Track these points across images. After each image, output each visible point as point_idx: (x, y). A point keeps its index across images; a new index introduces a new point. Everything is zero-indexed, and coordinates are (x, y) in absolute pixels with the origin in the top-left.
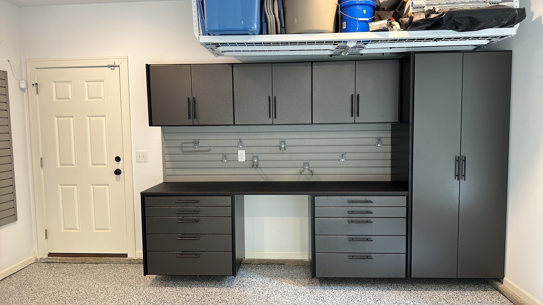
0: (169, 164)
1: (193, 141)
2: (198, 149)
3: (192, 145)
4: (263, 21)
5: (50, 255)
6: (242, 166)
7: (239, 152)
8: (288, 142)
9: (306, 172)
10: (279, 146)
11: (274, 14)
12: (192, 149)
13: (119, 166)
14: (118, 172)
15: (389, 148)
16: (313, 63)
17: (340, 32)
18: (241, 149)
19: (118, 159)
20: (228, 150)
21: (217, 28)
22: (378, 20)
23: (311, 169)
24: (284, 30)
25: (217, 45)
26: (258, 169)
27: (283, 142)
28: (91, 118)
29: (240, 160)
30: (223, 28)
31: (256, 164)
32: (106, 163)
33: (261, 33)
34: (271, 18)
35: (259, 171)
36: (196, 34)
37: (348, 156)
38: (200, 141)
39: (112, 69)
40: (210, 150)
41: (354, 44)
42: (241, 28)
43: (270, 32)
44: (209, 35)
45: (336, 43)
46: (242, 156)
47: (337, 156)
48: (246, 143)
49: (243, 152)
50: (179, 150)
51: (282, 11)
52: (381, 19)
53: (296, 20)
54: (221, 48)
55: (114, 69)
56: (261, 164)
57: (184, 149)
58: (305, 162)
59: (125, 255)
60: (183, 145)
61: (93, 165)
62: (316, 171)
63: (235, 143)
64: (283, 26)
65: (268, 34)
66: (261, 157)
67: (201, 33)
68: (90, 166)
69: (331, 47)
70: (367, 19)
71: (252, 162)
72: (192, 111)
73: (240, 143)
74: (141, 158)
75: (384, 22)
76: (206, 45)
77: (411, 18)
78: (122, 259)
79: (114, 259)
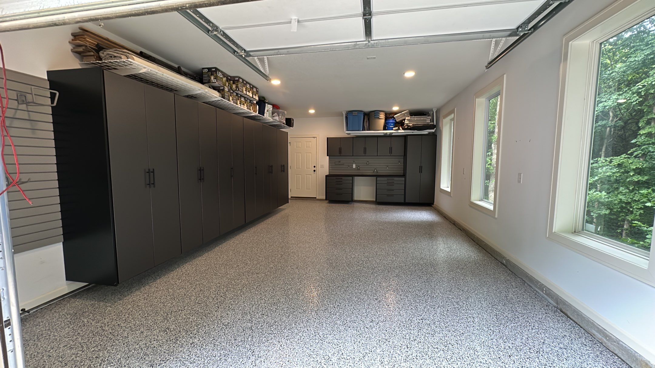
0: (331, 169)
1: (339, 161)
2: (340, 164)
4: (363, 127)
5: (291, 197)
6: (354, 170)
7: (354, 165)
8: (369, 162)
9: (375, 172)
11: (367, 125)
12: (338, 164)
13: (315, 169)
14: (314, 171)
15: (403, 164)
16: (378, 137)
19: (315, 167)
20: (349, 164)
21: (351, 129)
23: (377, 171)
24: (369, 130)
25: (350, 133)
27: (368, 162)
28: (306, 154)
29: (354, 167)
32: (310, 168)
33: (363, 130)
34: (366, 127)
35: (360, 172)
37: (389, 167)
38: (341, 161)
39: (314, 138)
40: (344, 164)
41: (389, 133)
42: (357, 130)
43: (365, 130)
44: (348, 131)
46: (354, 166)
47: (386, 167)
50: (334, 164)
51: (369, 124)
53: (373, 127)
56: (360, 169)
57: (336, 164)
58: (375, 168)
59: (316, 198)
60: (336, 162)
61: (307, 168)
62: (379, 171)
63: (352, 162)
64: (369, 128)
66: (360, 166)
67: (345, 130)
69: (383, 134)
70: (393, 127)
71: (358, 168)
72: (340, 152)
73: (354, 162)
74: (322, 166)
75: (397, 128)
76: (347, 133)
77: (404, 127)
78: (315, 199)
79: (312, 199)
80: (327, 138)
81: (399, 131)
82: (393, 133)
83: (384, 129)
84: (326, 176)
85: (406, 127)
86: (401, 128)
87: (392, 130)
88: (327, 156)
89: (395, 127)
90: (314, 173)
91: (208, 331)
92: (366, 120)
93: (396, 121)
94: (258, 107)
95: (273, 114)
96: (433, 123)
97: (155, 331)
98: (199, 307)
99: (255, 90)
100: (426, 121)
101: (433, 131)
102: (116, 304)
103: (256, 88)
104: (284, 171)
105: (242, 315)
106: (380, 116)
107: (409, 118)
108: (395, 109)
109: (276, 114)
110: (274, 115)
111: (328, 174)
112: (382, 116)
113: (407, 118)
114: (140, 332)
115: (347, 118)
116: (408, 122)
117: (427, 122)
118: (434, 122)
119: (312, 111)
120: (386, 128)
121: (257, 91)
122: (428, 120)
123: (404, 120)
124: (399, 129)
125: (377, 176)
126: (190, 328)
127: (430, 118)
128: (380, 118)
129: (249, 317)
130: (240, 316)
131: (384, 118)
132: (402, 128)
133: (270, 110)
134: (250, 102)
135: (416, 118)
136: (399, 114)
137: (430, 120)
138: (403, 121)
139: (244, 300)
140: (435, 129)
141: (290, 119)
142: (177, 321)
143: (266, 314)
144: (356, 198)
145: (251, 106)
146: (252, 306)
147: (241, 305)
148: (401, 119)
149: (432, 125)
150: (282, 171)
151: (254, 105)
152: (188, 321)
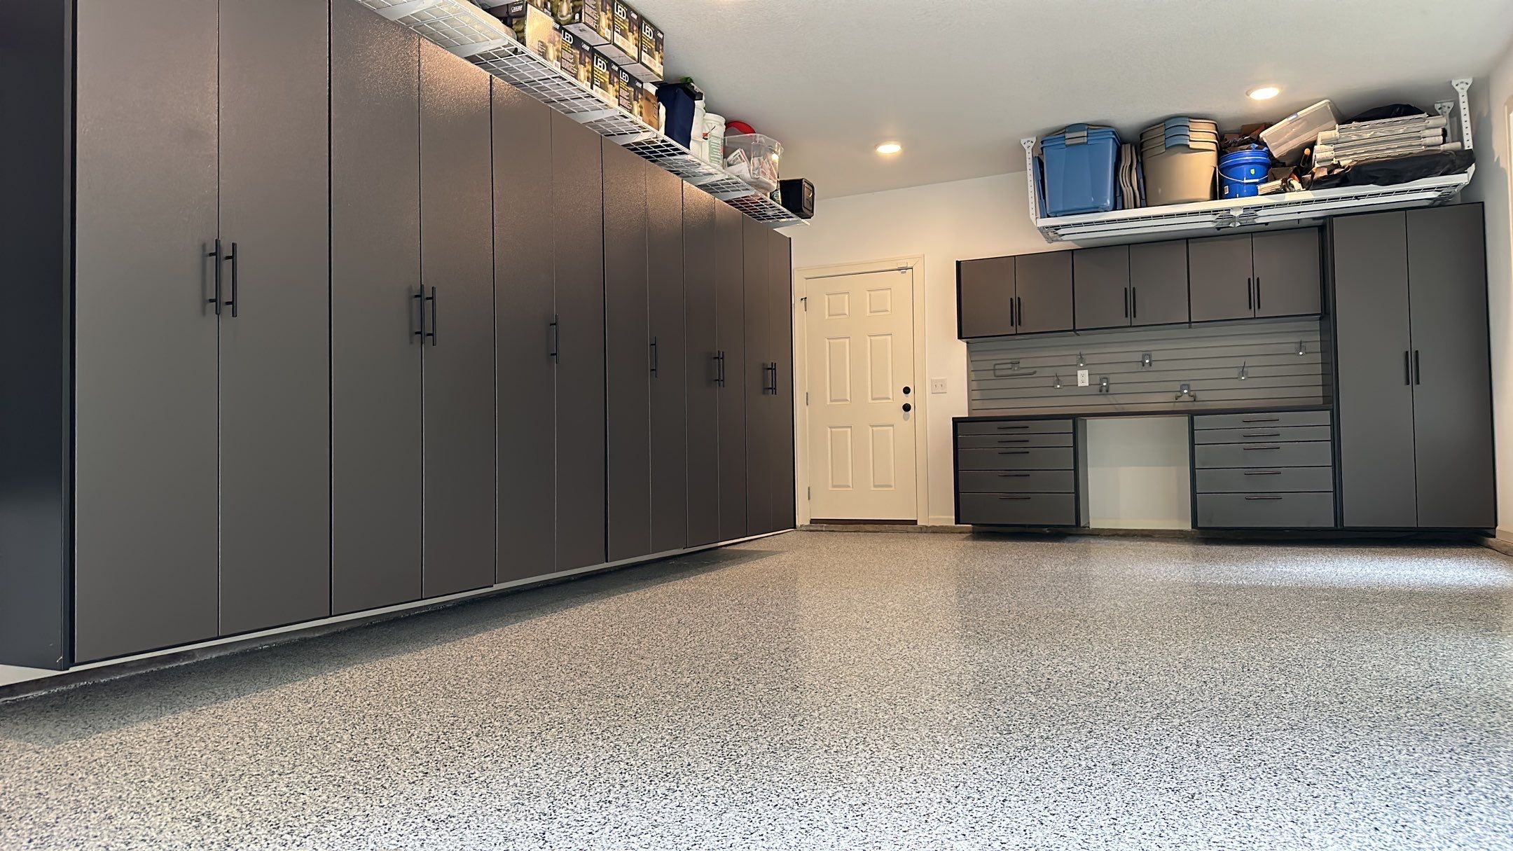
0: (976, 395)
1: (1010, 361)
2: (1016, 372)
3: (1010, 366)
4: (1118, 195)
5: (812, 521)
6: (1084, 392)
7: (1079, 372)
8: (1155, 356)
9: (1186, 398)
10: (1141, 361)
11: (1131, 185)
12: (1010, 372)
13: (908, 399)
14: (907, 408)
15: (1318, 358)
16: (1189, 240)
17: (1220, 199)
18: (1082, 368)
19: (907, 390)
20: (1061, 371)
21: (1061, 208)
22: (1271, 181)
23: (1192, 393)
24: (1145, 203)
25: (1057, 228)
26: (1110, 396)
27: (1147, 354)
28: (872, 338)
29: (1080, 384)
30: (1066, 208)
31: (1104, 389)
32: (891, 398)
33: (1115, 209)
34: (1127, 191)
35: (1110, 399)
36: (1033, 217)
37: (1252, 372)
38: (1021, 361)
39: (902, 272)
40: (1035, 372)
41: (1241, 212)
42: (1092, 206)
43: (1126, 206)
44: (1049, 216)
45: (1215, 212)
46: (1083, 378)
47: (1235, 373)
48: (1088, 360)
49: (1086, 372)
50: (990, 375)
51: (1141, 181)
52: (1275, 179)
53: (1160, 190)
54: (1060, 232)
55: (905, 272)
56: (1112, 389)
57: (998, 373)
58: (1182, 383)
59: (915, 522)
60: (997, 367)
61: (873, 399)
62: (1200, 396)
63: (1074, 360)
64: (1144, 197)
65: (1123, 208)
66: (1112, 379)
67: (1039, 216)
68: (870, 401)
69: (1210, 217)
70: (1257, 180)
71: (1102, 389)
72: (1016, 315)
73: (1081, 358)
74: (939, 388)
75: (1279, 182)
76: (1044, 230)
77: (1313, 174)
78: (910, 527)
79: (898, 527)
80: (958, 263)
81: (1288, 197)
82: (1258, 208)
83: (1217, 193)
84: (956, 421)
85: (1324, 173)
86: (1296, 183)
87: (1255, 193)
88: (960, 337)
89: (1266, 181)
90: (906, 418)
91: (362, 831)
92: (1126, 163)
93: (1269, 154)
94: (663, 110)
95: (725, 156)
96: (1459, 144)
97: (159, 817)
98: (350, 769)
99: (647, 32)
100: (1419, 138)
101: (1462, 179)
102: (57, 747)
103: (656, 30)
104: (774, 389)
105: (517, 798)
106: (1193, 136)
107: (1334, 134)
108: (1264, 96)
109: (738, 151)
110: (731, 157)
111: (964, 413)
112: (1203, 137)
113: (1322, 136)
114: (103, 815)
115: (1039, 163)
116: (1329, 154)
117: (1428, 141)
118: (1461, 140)
119: (889, 150)
120: (1222, 190)
121: (659, 43)
122: (1427, 132)
123: (1312, 145)
124: (1286, 188)
125: (1192, 414)
126: (290, 819)
127: (1442, 120)
128: (1192, 145)
129: (544, 805)
130: (506, 801)
131: (1213, 147)
132: (1301, 182)
133: (714, 132)
134: (628, 84)
135: (1367, 131)
136: (1286, 120)
137: (1440, 131)
138: (1307, 151)
139: (541, 761)
140: (1472, 169)
141: (798, 183)
142: (251, 797)
143: (621, 802)
144: (1096, 521)
145: (636, 99)
146: (569, 778)
147: (522, 772)
148: (1294, 144)
149: (1456, 152)
150: (765, 389)
151: (647, 99)
152: (292, 800)
